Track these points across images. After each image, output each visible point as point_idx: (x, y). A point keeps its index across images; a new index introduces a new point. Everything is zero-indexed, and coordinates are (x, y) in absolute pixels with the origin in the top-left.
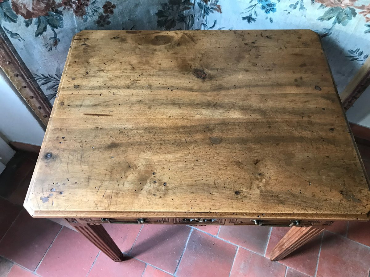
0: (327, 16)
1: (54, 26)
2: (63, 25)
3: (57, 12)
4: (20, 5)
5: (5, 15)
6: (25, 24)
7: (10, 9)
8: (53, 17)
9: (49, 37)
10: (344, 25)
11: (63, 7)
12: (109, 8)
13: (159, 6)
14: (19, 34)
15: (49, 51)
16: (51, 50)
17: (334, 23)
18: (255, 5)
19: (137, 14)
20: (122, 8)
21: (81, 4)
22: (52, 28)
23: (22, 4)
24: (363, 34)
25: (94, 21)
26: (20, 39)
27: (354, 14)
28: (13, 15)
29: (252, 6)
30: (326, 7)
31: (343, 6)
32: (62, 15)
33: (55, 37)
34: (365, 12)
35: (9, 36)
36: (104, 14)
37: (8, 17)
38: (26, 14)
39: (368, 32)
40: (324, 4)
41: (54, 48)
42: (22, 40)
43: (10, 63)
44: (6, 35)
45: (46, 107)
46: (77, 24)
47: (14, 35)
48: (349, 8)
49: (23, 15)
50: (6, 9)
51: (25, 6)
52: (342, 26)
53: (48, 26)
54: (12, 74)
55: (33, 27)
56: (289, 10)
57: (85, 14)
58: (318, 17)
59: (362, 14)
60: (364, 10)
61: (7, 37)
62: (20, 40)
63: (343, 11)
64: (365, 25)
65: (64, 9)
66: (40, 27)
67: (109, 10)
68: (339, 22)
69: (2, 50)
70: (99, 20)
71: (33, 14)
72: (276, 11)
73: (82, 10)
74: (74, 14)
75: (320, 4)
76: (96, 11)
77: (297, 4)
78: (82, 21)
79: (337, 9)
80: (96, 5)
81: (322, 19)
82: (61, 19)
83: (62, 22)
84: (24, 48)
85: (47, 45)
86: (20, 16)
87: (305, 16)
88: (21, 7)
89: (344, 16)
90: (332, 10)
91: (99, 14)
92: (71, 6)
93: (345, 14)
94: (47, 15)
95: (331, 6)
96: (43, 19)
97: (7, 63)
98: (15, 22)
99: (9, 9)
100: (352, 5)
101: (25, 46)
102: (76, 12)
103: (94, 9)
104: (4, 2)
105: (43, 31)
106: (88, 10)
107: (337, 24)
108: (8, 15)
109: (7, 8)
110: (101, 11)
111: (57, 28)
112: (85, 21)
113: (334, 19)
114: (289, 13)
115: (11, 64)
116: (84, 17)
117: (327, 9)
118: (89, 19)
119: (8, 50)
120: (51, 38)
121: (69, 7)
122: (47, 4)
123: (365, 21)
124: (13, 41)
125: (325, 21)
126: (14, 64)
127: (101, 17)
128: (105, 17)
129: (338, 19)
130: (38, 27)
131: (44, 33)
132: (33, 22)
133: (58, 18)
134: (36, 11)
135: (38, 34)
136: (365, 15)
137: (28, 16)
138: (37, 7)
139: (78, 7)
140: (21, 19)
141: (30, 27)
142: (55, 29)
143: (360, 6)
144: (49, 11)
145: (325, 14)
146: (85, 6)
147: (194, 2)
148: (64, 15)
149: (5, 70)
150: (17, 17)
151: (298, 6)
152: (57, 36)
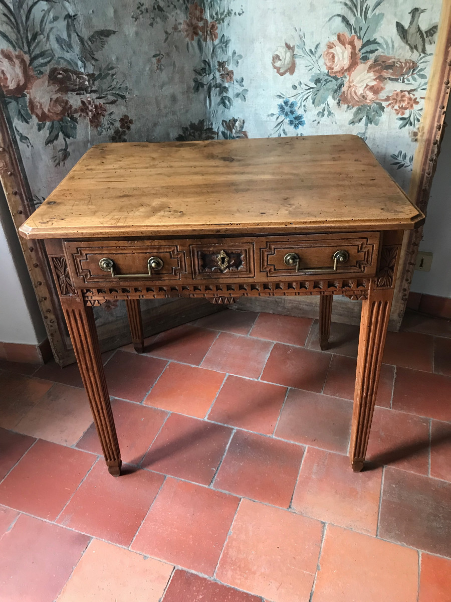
0: (357, 118)
1: (67, 135)
2: (76, 135)
3: (72, 118)
4: (37, 104)
5: (19, 111)
6: (37, 127)
7: (26, 107)
8: (67, 124)
9: (59, 148)
10: (377, 125)
11: (79, 114)
12: (126, 123)
13: (180, 130)
14: (29, 138)
15: (56, 166)
16: (58, 166)
17: (366, 125)
18: (282, 121)
19: (156, 135)
20: (139, 125)
21: (98, 114)
22: (64, 137)
23: (39, 103)
24: (398, 130)
25: (109, 136)
26: (29, 144)
27: (382, 109)
28: (28, 114)
29: (279, 123)
30: (353, 107)
31: (369, 103)
32: (77, 123)
33: (65, 150)
34: (392, 103)
35: (18, 138)
36: (120, 129)
37: (22, 115)
38: (40, 115)
39: (402, 127)
40: (350, 105)
41: (62, 164)
42: (30, 146)
43: (11, 174)
44: (15, 137)
45: (39, 250)
46: (91, 136)
47: (24, 138)
48: (375, 102)
49: (37, 116)
50: (22, 106)
51: (41, 105)
52: (375, 126)
53: (61, 134)
54: (11, 190)
55: (45, 133)
56: (318, 119)
57: (100, 126)
58: (348, 122)
59: (390, 107)
60: (390, 102)
61: (16, 140)
62: (28, 146)
63: (370, 108)
64: (397, 119)
65: (80, 116)
66: (52, 134)
67: (126, 125)
68: (371, 122)
69: (7, 155)
70: (114, 135)
71: (48, 116)
72: (305, 124)
73: (98, 120)
74: (89, 123)
75: (346, 106)
76: (112, 124)
77: (324, 110)
78: (96, 133)
79: (364, 106)
80: (113, 116)
81: (353, 123)
82: (75, 128)
83: (76, 132)
84: (31, 158)
85: (56, 158)
86: (34, 117)
87: (336, 123)
88: (37, 106)
89: (373, 113)
90: (359, 109)
91: (116, 128)
92: (87, 114)
93: (374, 111)
94: (62, 120)
95: (358, 105)
96: (56, 125)
97: (9, 173)
98: (28, 122)
99: (24, 106)
100: (377, 99)
101: (32, 155)
102: (91, 121)
103: (111, 121)
104: (21, 97)
105: (54, 140)
106: (104, 121)
107: (369, 125)
108: (23, 114)
109: (23, 104)
110: (118, 124)
111: (69, 138)
112: (100, 134)
113: (364, 118)
114: (319, 123)
115: (13, 177)
116: (99, 129)
117: (355, 109)
118: (104, 132)
119: (13, 157)
120: (62, 150)
121: (85, 114)
122: (64, 108)
123: (395, 114)
124: (22, 146)
125: (357, 124)
126: (16, 176)
127: (117, 132)
128: (120, 134)
129: (368, 118)
130: (50, 133)
131: (55, 141)
132: (46, 127)
133: (73, 125)
134: (51, 114)
135: (49, 141)
136: (393, 107)
137: (43, 118)
138: (52, 109)
139: (94, 116)
140: (35, 120)
141: (41, 132)
142: (67, 139)
143: (385, 97)
144: (65, 116)
145: (354, 115)
146: (102, 117)
147: (218, 130)
148: (79, 123)
149: (5, 184)
150: (31, 118)
151: (326, 113)
152: (67, 148)
